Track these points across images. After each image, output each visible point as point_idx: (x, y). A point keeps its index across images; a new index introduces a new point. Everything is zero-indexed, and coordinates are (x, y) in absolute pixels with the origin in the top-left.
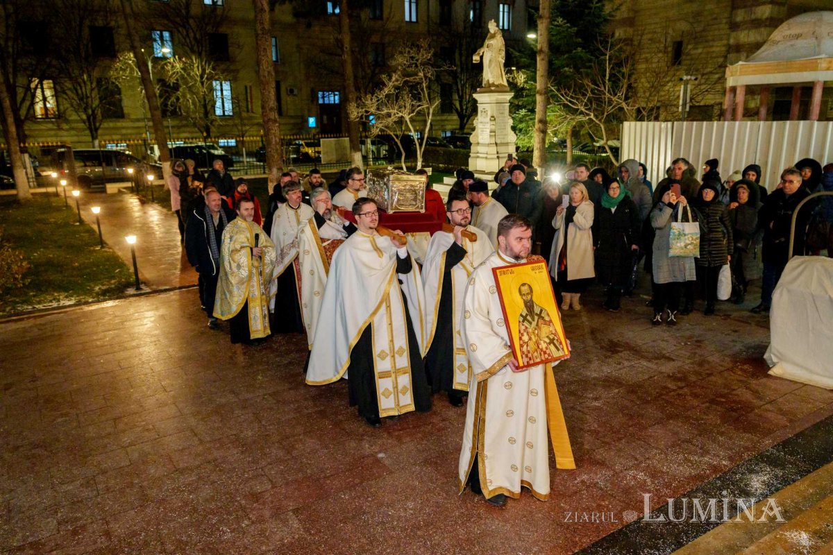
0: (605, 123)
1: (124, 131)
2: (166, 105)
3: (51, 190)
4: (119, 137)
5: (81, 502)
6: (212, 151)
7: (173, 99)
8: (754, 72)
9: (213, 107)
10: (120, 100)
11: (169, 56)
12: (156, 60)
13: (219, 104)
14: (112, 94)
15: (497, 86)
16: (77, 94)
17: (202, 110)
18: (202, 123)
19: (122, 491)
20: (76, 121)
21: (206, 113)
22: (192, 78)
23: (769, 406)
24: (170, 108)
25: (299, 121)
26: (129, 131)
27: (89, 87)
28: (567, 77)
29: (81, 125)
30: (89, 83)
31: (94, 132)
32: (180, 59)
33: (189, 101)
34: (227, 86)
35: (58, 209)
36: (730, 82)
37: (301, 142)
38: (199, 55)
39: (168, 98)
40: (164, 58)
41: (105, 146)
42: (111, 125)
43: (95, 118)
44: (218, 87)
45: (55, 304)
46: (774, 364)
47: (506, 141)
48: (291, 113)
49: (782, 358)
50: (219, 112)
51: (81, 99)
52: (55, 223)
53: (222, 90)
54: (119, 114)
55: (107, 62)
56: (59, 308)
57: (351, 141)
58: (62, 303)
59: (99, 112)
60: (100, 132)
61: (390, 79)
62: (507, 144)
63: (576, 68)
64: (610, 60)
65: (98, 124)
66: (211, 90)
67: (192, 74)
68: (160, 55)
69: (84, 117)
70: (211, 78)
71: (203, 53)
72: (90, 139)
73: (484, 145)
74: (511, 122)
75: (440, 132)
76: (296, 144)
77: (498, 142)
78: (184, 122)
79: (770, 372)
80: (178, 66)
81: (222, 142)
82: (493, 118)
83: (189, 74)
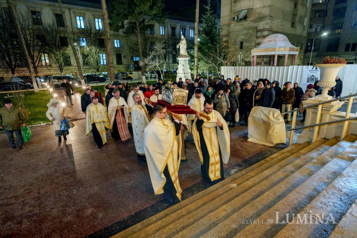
0: (218, 67)
1: (71, 70)
2: (84, 62)
3: (45, 89)
4: (70, 72)
5: (33, 184)
6: (99, 76)
7: (86, 60)
8: (259, 52)
9: (100, 62)
10: (70, 60)
11: (85, 46)
12: (81, 47)
13: (102, 61)
14: (67, 58)
15: (184, 55)
16: (56, 58)
17: (96, 63)
18: (96, 67)
19: (46, 181)
20: (55, 67)
21: (98, 64)
22: (93, 53)
23: (244, 150)
24: (86, 63)
25: (128, 66)
26: (73, 70)
27: (59, 56)
28: (206, 52)
29: (57, 68)
30: (59, 55)
31: (61, 70)
32: (89, 47)
33: (91, 60)
34: (104, 55)
35: (47, 95)
36: (252, 55)
37: (128, 73)
38: (95, 45)
39: (85, 59)
40: (84, 47)
41: (65, 75)
42: (67, 68)
43: (61, 66)
44: (101, 56)
45: (39, 125)
46: (249, 138)
47: (187, 72)
48: (125, 64)
49: (251, 136)
50: (102, 64)
51: (57, 60)
52: (45, 100)
53: (103, 57)
54: (70, 64)
55: (65, 48)
56: (40, 126)
57: (142, 72)
58: (41, 124)
59: (63, 64)
60: (63, 70)
61: (152, 53)
62: (188, 73)
63: (209, 50)
64: (219, 47)
65: (62, 68)
66: (99, 57)
67: (92, 51)
68: (82, 46)
69: (58, 66)
70: (99, 53)
71: (96, 45)
72: (60, 72)
73: (181, 73)
74: (189, 66)
75: (172, 69)
76: (126, 73)
77: (185, 72)
78: (91, 67)
79: (248, 140)
80: (88, 49)
81: (103, 73)
82: (183, 65)
83: (91, 52)
